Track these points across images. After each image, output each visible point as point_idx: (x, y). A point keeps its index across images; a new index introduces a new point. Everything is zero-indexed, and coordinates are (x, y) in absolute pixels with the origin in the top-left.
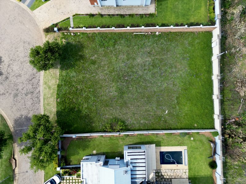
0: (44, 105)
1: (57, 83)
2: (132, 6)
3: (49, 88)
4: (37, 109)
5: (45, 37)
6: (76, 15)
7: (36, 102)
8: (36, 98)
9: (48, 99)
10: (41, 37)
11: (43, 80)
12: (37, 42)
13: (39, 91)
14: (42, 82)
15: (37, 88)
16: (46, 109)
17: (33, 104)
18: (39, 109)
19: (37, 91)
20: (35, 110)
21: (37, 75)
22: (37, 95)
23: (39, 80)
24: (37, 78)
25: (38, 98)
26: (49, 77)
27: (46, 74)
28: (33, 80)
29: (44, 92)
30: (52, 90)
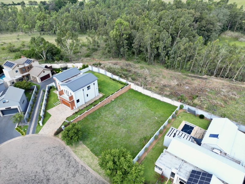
0: (93, 170)
1: (89, 150)
2: (92, 99)
3: (87, 157)
4: (91, 177)
5: (58, 138)
6: (67, 118)
7: (86, 174)
8: (84, 172)
9: (93, 163)
10: (55, 140)
11: (78, 157)
12: (54, 144)
13: (82, 165)
14: (78, 159)
15: (78, 165)
16: (97, 170)
17: (85, 177)
18: (93, 175)
19: (80, 167)
20: (91, 179)
21: (71, 159)
22: (82, 169)
23: (75, 160)
24: (73, 160)
25: (84, 170)
26: (81, 152)
27: (77, 153)
28: (71, 163)
29: (85, 163)
30: (90, 157)
